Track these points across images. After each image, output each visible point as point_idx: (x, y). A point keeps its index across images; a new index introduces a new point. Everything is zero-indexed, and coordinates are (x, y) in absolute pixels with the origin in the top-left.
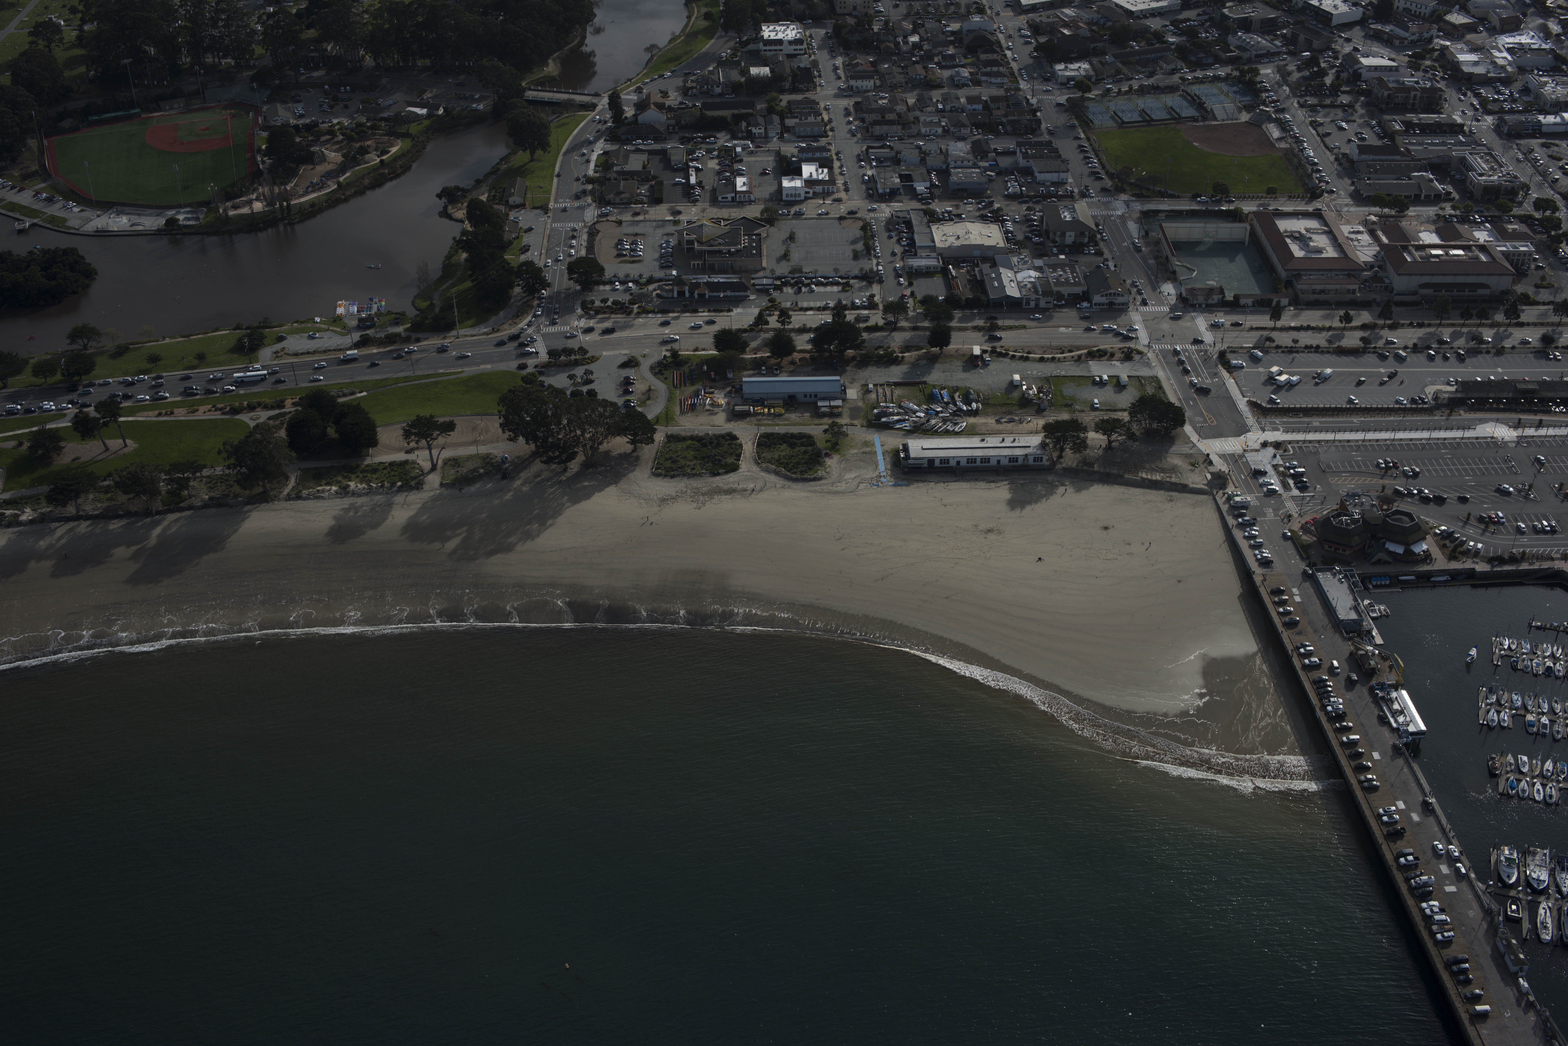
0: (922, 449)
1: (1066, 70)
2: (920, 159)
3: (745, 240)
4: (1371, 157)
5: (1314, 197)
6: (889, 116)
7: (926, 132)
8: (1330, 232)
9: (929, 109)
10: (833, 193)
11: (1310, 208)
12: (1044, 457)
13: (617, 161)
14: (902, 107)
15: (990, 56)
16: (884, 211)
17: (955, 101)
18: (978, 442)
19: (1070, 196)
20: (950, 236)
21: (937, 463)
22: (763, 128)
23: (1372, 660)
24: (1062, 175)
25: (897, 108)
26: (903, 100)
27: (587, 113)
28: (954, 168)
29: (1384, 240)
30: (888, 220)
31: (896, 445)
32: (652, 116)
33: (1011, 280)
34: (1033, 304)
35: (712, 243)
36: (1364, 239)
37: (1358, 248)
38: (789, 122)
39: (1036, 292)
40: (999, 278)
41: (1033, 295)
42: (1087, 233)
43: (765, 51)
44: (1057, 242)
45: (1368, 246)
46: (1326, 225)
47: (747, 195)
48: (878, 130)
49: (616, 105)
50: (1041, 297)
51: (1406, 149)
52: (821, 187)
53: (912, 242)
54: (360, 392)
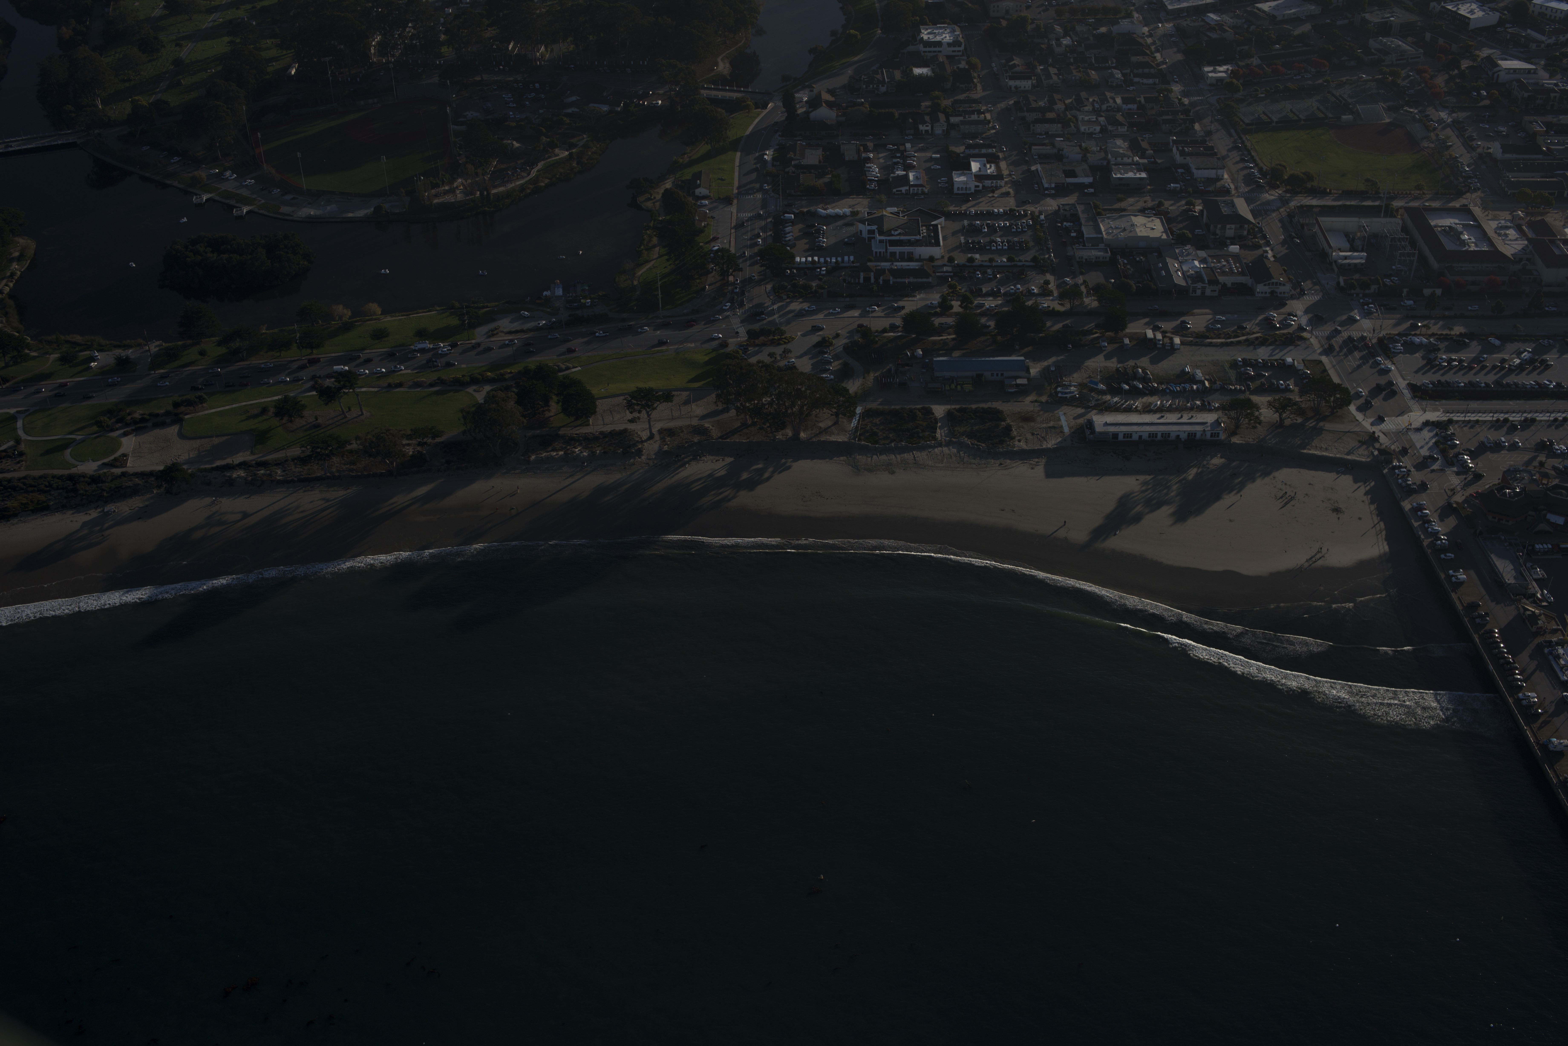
0: (1106, 424)
1: (1214, 71)
2: (1081, 155)
3: (924, 230)
4: (1515, 156)
5: (1460, 194)
6: (1050, 115)
7: (1085, 130)
8: (1479, 227)
9: (1086, 108)
10: (1001, 187)
11: (1456, 204)
12: (1221, 433)
13: (795, 155)
14: (1060, 106)
15: (1140, 59)
16: (1052, 205)
17: (1111, 101)
18: (1159, 419)
19: (1227, 192)
20: (1116, 228)
21: (1121, 437)
22: (930, 126)
23: (1539, 620)
24: (1220, 172)
25: (1056, 107)
26: (1060, 100)
27: (759, 110)
28: (1115, 165)
29: (1530, 235)
30: (1056, 213)
31: (1081, 421)
32: (824, 113)
33: (1178, 270)
34: (1199, 292)
35: (893, 232)
36: (1512, 233)
37: (1507, 242)
38: (953, 120)
39: (1203, 281)
40: (1166, 267)
41: (1200, 283)
42: (1246, 226)
43: (925, 52)
44: (1217, 235)
45: (1516, 240)
46: (1475, 219)
47: (920, 188)
48: (1039, 128)
49: (789, 103)
50: (1207, 285)
51: (1547, 148)
52: (990, 182)
53: (1080, 234)
54: (574, 367)
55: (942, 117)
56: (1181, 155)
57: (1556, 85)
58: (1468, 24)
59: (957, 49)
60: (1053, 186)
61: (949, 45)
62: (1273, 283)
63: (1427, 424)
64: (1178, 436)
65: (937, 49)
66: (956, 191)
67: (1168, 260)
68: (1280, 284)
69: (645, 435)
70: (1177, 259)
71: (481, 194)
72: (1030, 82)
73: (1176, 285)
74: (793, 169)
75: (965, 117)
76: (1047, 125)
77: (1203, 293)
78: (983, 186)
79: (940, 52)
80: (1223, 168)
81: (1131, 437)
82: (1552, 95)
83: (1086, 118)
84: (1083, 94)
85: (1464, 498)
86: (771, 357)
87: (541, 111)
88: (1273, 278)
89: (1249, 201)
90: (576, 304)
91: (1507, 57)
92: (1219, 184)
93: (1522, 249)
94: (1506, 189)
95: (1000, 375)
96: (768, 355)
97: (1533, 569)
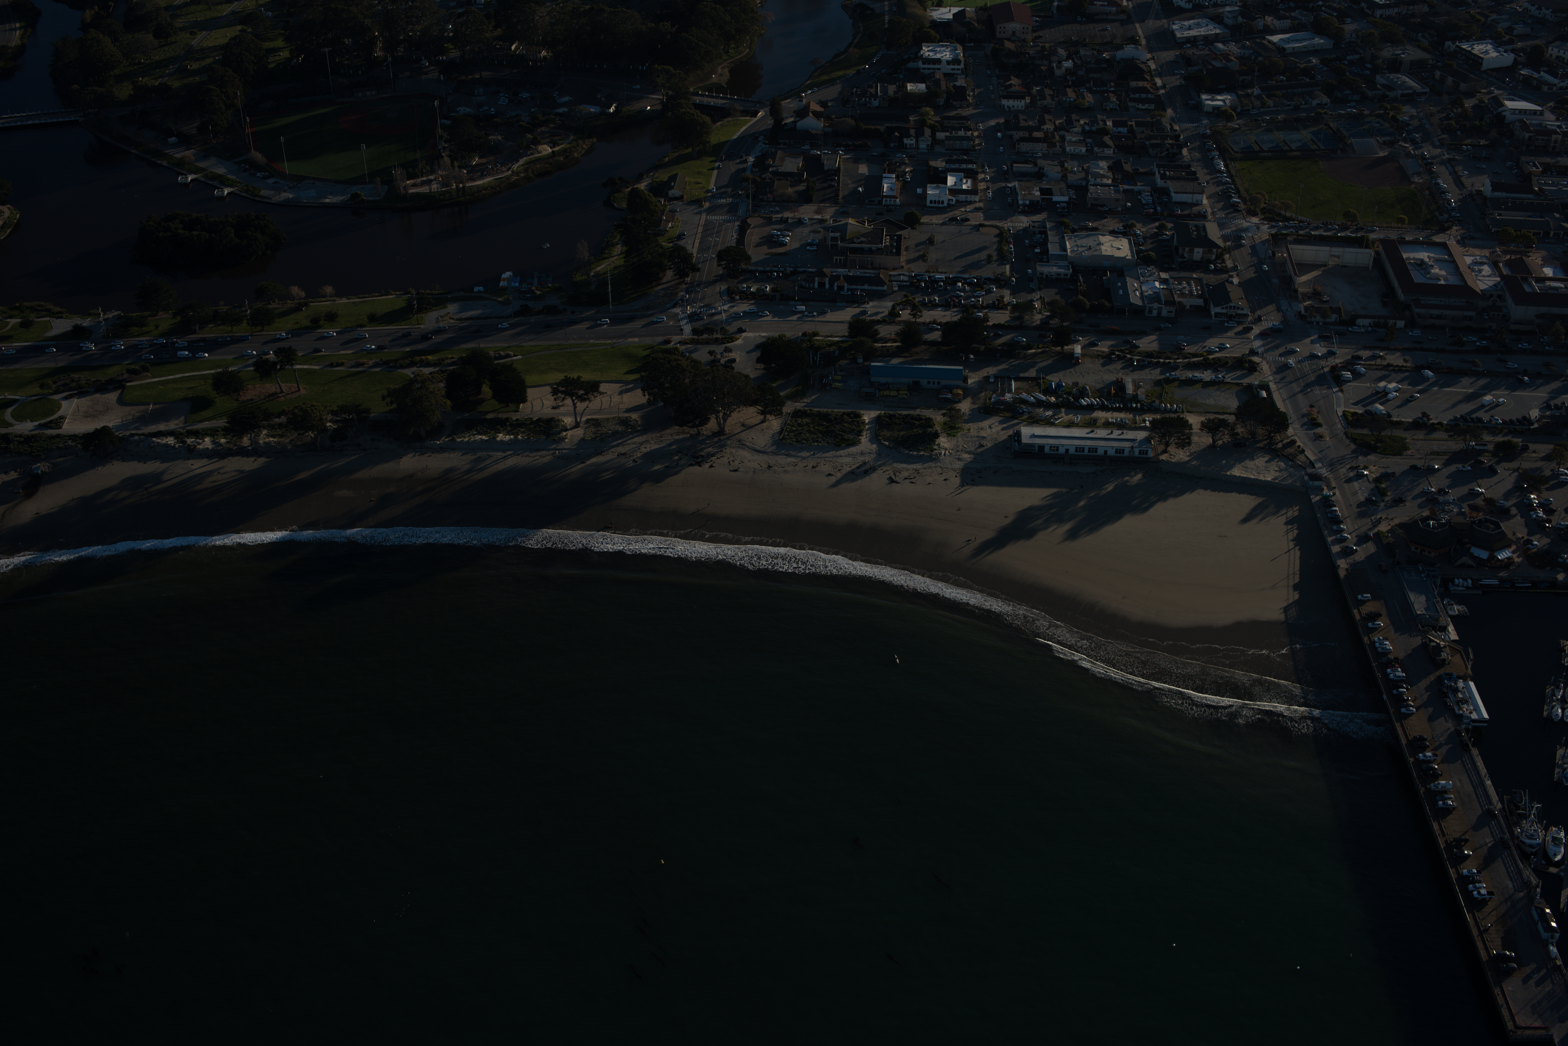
0: (1034, 436)
1: (1213, 100)
2: (1061, 175)
3: (887, 240)
4: (1505, 194)
5: (1442, 229)
6: (1036, 134)
7: (1070, 150)
8: (1454, 262)
9: (1075, 130)
10: (975, 202)
11: (1438, 239)
12: (1150, 450)
13: (773, 162)
14: (1049, 127)
15: (1140, 84)
16: (1023, 222)
17: (1101, 123)
18: (1088, 433)
19: (1203, 216)
20: (1082, 246)
21: (1047, 450)
22: (914, 140)
23: (1443, 652)
24: (1197, 197)
25: (1045, 127)
26: (1051, 120)
27: (748, 118)
28: (1094, 185)
29: (1505, 271)
30: (1025, 230)
31: (1011, 432)
32: (810, 123)
33: (1136, 290)
34: (1155, 313)
35: (855, 240)
36: (1486, 269)
37: (1479, 278)
38: (941, 135)
39: (1159, 302)
40: (1125, 287)
41: (1156, 304)
42: (1215, 250)
43: (924, 69)
44: (1185, 258)
45: (1489, 276)
46: (1450, 254)
47: (893, 200)
48: (1024, 147)
49: (775, 111)
50: (1163, 306)
51: (1540, 189)
52: (964, 196)
53: (1045, 250)
54: (515, 356)
55: (928, 132)
56: (1161, 179)
57: (1560, 127)
58: (1481, 64)
59: (956, 67)
60: (1027, 202)
61: (948, 63)
62: (1231, 307)
64: (1106, 452)
65: (936, 66)
66: (928, 204)
67: (1128, 279)
68: (1238, 308)
69: (570, 423)
70: (1138, 279)
71: (457, 187)
72: (1023, 102)
73: (1132, 304)
74: (770, 176)
75: (951, 133)
76: (1032, 144)
77: (1159, 313)
78: (957, 201)
79: (939, 69)
80: (1202, 193)
81: (1057, 450)
82: (1554, 136)
83: (1074, 139)
84: (1075, 116)
85: (1389, 527)
86: (711, 355)
87: (533, 110)
88: (1231, 302)
89: (1221, 226)
90: (529, 295)
91: (1514, 98)
92: (1196, 209)
93: (1494, 285)
94: (1491, 227)
95: (936, 383)
96: (709, 353)
97: (1450, 605)
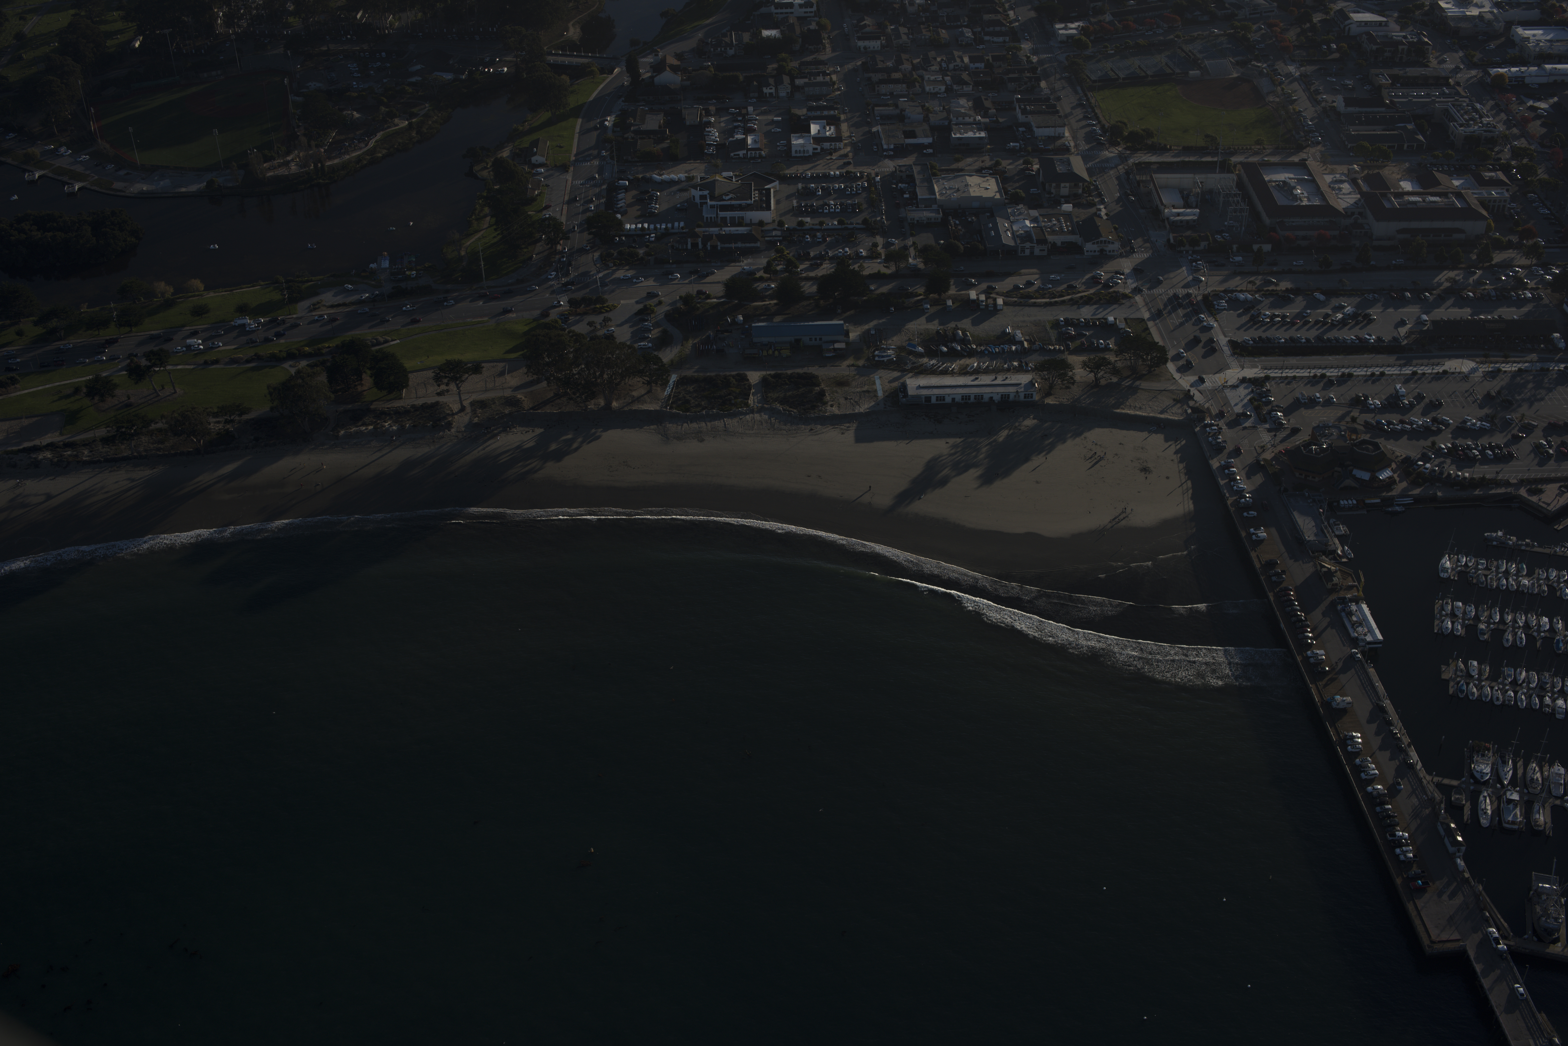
0: (919, 387)
1: (1065, 28)
2: (923, 115)
3: (755, 195)
4: (1357, 109)
5: (1300, 148)
6: (896, 75)
7: (930, 89)
8: (1313, 181)
9: (933, 68)
10: (840, 149)
11: (1296, 159)
12: (1034, 394)
13: (634, 121)
14: (907, 66)
15: (992, 17)
16: (889, 166)
17: (958, 60)
18: (972, 381)
19: (1066, 150)
20: (950, 189)
21: (933, 400)
22: (774, 88)
23: (1335, 576)
24: (1059, 130)
25: (902, 67)
26: (908, 60)
27: (605, 75)
28: (956, 124)
29: (1365, 188)
30: (893, 174)
31: (896, 384)
32: (668, 77)
33: (1007, 230)
34: (1027, 252)
35: (724, 197)
36: (1346, 187)
37: (1340, 196)
38: (799, 82)
39: (1031, 241)
40: (996, 228)
41: (1028, 243)
42: (1081, 184)
43: (777, 13)
44: (1052, 193)
45: (1350, 194)
46: (1310, 174)
47: (758, 152)
48: (884, 89)
49: (632, 68)
50: (1035, 245)
51: (1391, 101)
52: (828, 144)
53: (914, 194)
54: (393, 340)
55: (786, 79)
56: (1022, 114)
57: (1405, 37)
59: (809, 10)
60: (892, 147)
61: (801, 6)
62: (1101, 242)
63: (1244, 380)
64: (991, 398)
65: (789, 10)
66: (793, 154)
67: (998, 220)
68: (1109, 242)
69: (456, 407)
70: (1008, 218)
71: (316, 166)
72: (879, 42)
73: (1004, 245)
74: (633, 135)
75: (810, 79)
76: (891, 86)
77: (1032, 253)
78: (822, 149)
79: (792, 13)
80: (1064, 126)
81: (944, 400)
82: (1400, 47)
83: (932, 78)
84: (932, 54)
85: (1273, 454)
86: (590, 326)
87: (385, 81)
88: (1102, 236)
89: (1086, 158)
90: (401, 276)
91: (1359, 10)
92: (1059, 143)
93: (1355, 203)
94: (1346, 143)
95: (818, 339)
96: (588, 324)
97: (1335, 525)
